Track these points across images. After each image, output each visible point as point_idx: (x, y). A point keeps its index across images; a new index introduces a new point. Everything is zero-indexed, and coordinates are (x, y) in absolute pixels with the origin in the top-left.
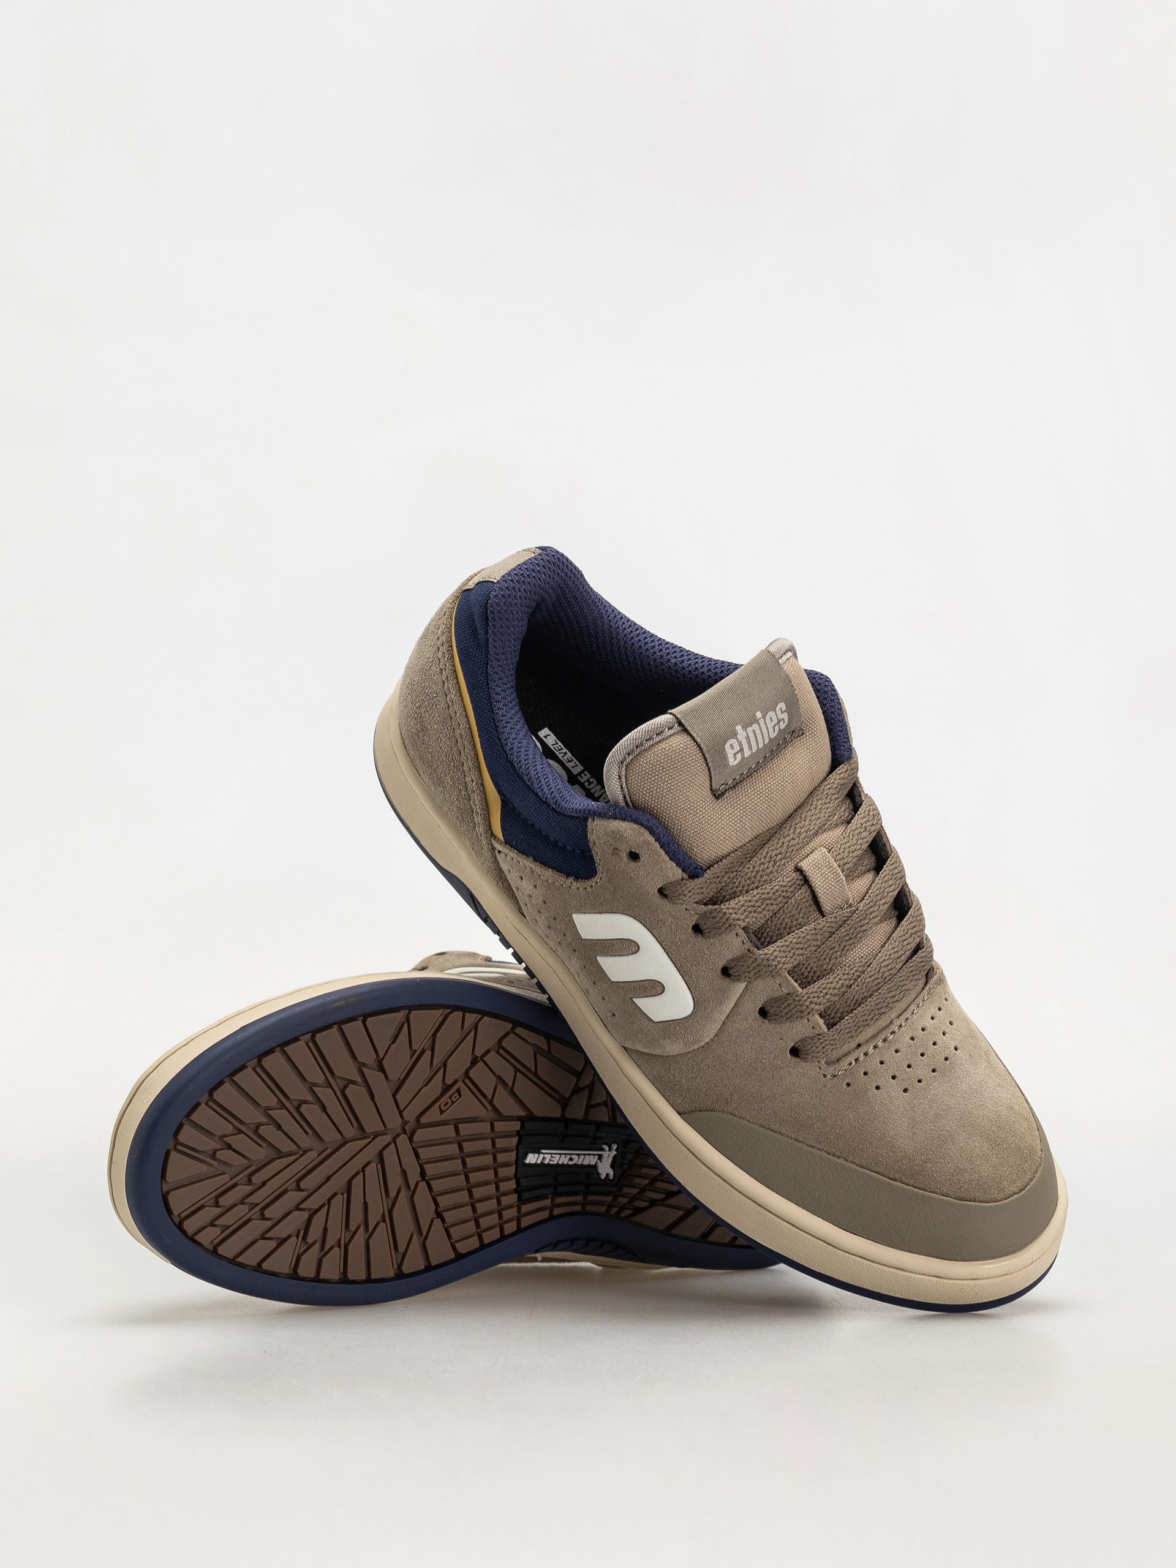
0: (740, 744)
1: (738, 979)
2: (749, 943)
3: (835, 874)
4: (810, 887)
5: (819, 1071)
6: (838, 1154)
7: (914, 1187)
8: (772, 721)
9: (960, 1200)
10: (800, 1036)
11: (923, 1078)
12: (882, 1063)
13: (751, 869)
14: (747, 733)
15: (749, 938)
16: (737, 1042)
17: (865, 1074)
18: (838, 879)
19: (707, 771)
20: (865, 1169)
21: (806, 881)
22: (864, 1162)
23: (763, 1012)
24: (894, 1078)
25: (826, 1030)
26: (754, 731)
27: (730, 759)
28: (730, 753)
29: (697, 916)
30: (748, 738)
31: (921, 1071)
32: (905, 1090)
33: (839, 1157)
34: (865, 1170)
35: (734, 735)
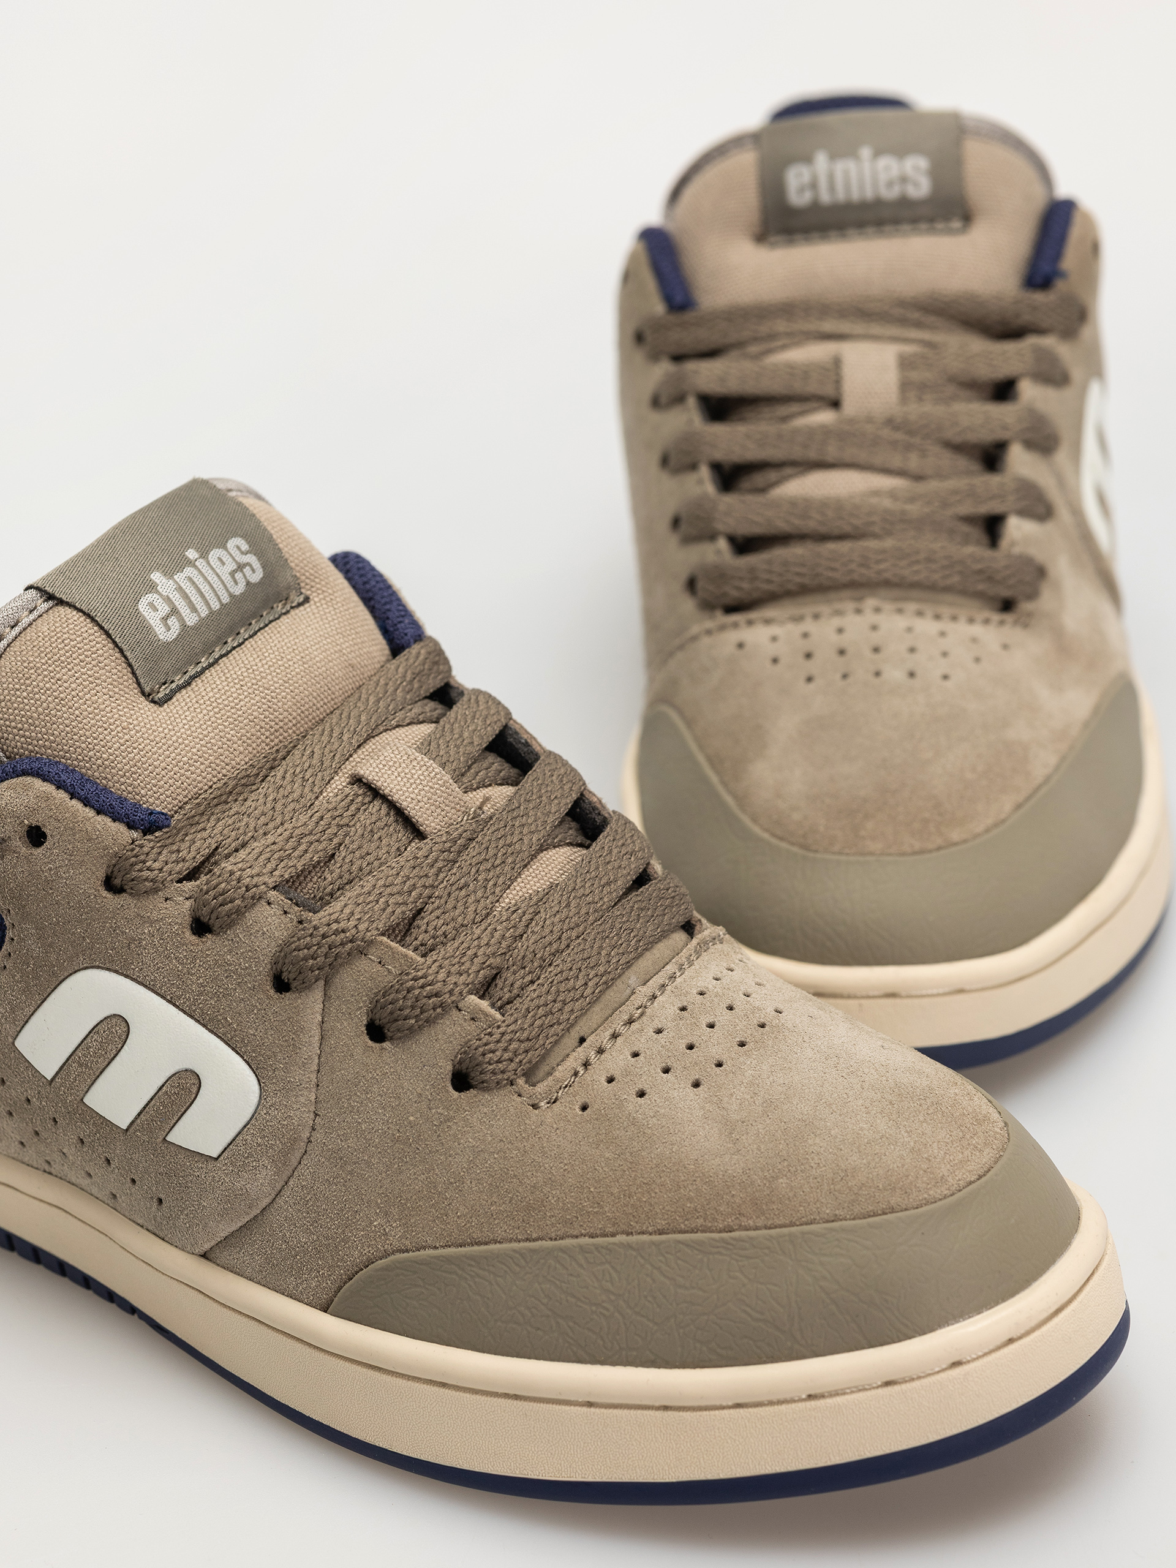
0: (168, 600)
1: (306, 987)
2: (297, 908)
3: (425, 768)
4: (385, 799)
5: (519, 1099)
6: (610, 1229)
7: (770, 1228)
8: (223, 564)
9: (865, 1218)
10: (456, 1045)
11: (724, 1058)
12: (636, 1055)
13: (261, 801)
14: (176, 582)
15: (291, 900)
16: (353, 1107)
17: (610, 1080)
18: (432, 775)
19: (118, 655)
20: (668, 1234)
21: (375, 793)
22: (661, 1223)
23: (376, 1032)
24: (666, 1071)
25: (498, 1016)
26: (190, 579)
27: (157, 629)
28: (154, 619)
29: (188, 903)
30: (180, 589)
31: (715, 1045)
32: (696, 1085)
33: (613, 1235)
34: (670, 1236)
35: (152, 587)
